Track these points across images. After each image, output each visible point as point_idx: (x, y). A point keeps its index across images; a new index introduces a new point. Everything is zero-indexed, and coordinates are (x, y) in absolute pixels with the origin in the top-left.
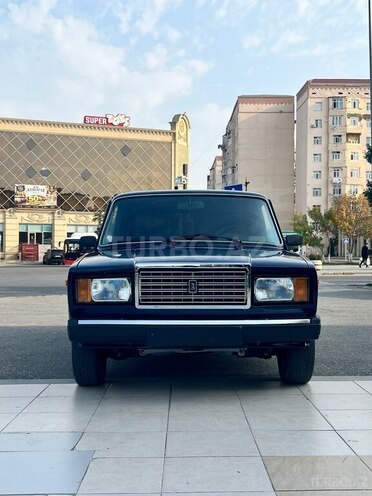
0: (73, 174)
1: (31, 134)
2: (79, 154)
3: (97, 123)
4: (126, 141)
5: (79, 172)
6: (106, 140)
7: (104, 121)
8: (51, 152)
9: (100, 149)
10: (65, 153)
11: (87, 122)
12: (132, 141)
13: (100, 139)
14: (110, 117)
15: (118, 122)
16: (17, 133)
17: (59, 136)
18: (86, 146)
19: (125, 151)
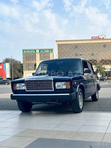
0: (89, 54)
1: (76, 44)
2: (90, 48)
3: (96, 38)
4: (105, 43)
5: (90, 53)
6: (99, 43)
7: (98, 38)
8: (82, 48)
9: (97, 46)
10: (87, 48)
11: (93, 38)
12: (107, 43)
13: (97, 43)
14: (99, 36)
15: (102, 37)
16: (72, 44)
17: (84, 44)
18: (92, 46)
19: (105, 46)
